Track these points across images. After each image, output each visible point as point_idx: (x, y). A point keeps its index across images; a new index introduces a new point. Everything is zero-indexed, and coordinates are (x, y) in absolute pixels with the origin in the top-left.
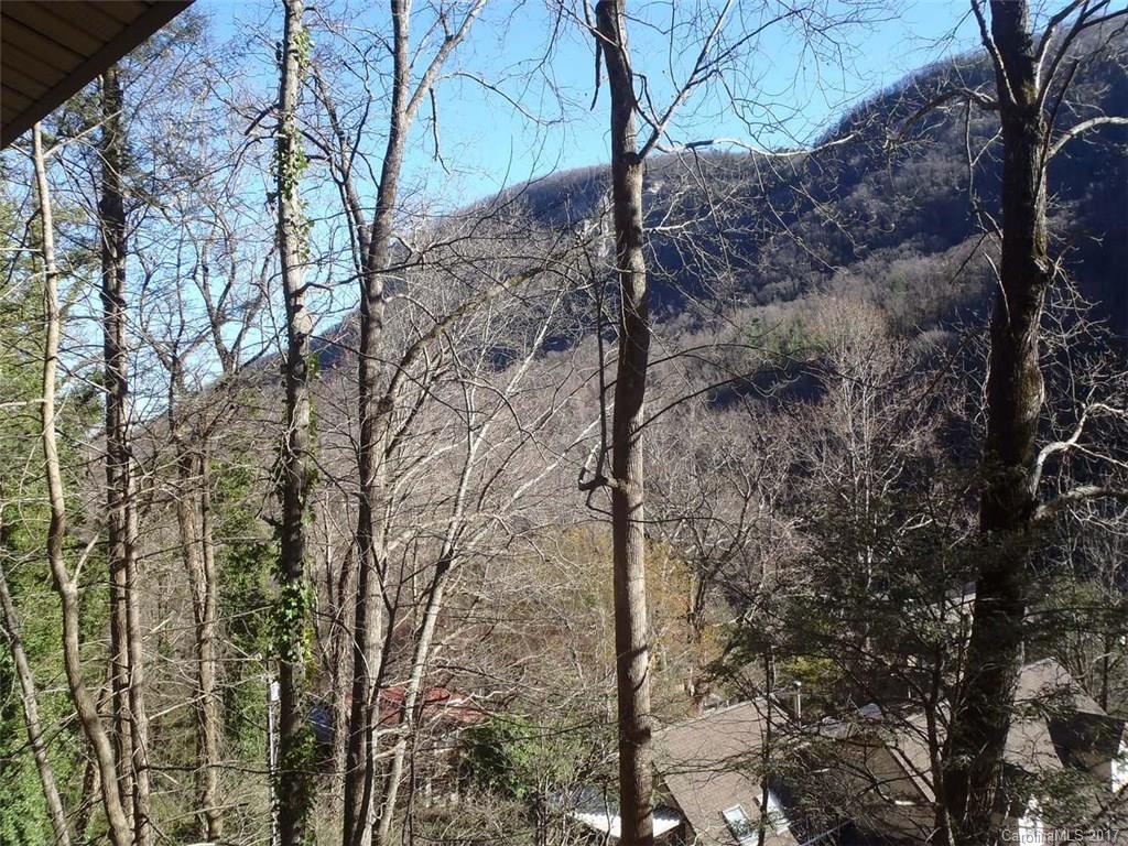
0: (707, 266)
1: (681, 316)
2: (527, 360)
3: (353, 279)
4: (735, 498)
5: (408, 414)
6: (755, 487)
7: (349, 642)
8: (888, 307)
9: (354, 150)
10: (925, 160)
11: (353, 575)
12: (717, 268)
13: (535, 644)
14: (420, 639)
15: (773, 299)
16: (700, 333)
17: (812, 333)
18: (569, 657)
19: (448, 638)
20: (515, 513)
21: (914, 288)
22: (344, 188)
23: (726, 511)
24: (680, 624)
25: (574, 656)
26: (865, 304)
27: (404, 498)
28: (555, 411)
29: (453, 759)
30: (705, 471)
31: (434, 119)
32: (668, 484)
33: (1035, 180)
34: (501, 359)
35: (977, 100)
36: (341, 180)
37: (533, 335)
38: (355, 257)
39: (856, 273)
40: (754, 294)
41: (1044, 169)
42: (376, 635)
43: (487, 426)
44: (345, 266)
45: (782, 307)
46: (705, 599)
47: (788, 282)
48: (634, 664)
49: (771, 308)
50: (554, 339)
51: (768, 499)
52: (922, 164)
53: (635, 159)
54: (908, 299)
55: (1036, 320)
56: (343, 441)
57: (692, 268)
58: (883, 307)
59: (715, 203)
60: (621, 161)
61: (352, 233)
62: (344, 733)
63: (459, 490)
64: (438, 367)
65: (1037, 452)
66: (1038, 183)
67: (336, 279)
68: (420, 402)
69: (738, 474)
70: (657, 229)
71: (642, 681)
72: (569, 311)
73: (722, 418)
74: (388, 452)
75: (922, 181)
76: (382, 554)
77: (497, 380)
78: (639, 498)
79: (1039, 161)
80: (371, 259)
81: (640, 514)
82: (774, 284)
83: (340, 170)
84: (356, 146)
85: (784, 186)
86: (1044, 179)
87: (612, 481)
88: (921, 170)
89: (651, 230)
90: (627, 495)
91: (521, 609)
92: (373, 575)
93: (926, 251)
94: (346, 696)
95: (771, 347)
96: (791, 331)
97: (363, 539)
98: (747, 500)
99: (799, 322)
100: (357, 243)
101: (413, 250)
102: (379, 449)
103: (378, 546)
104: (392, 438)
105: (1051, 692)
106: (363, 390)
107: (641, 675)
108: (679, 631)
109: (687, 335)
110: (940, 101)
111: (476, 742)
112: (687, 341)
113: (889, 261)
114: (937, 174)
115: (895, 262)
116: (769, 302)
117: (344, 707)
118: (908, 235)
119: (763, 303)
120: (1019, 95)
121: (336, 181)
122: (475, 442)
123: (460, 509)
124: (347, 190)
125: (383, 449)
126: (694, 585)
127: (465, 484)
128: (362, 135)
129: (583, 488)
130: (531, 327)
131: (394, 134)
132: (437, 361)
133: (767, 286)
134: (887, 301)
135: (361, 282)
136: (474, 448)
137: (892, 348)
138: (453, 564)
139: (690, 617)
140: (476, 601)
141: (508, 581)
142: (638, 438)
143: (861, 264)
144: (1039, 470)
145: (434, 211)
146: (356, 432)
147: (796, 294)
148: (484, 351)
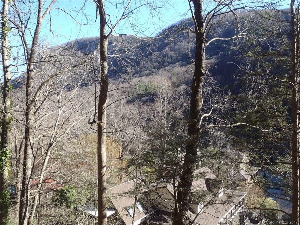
0: (125, 67)
1: (120, 79)
2: (76, 89)
3: (25, 64)
4: (132, 127)
5: (41, 103)
6: (137, 124)
7: (21, 167)
8: (172, 79)
9: (26, 27)
10: (183, 43)
11: (23, 148)
12: (128, 67)
13: (77, 166)
14: (43, 165)
15: (144, 76)
16: (125, 84)
17: (153, 85)
18: (87, 170)
19: (52, 165)
20: (72, 130)
21: (179, 75)
22: (22, 37)
23: (130, 130)
24: (117, 160)
25: (88, 169)
26: (167, 78)
27: (39, 126)
28: (83, 103)
29: (53, 199)
30: (125, 120)
31: (50, 20)
32: (115, 123)
33: (203, 51)
34: (69, 88)
35: (191, 30)
36: (22, 35)
37: (78, 82)
38: (25, 58)
39: (165, 70)
40: (139, 74)
41: (205, 49)
42: (30, 164)
43: (64, 107)
44: (22, 60)
45: (146, 78)
46: (124, 153)
47: (148, 71)
48: (102, 170)
49: (143, 78)
50: (84, 84)
51: (141, 127)
52: (182, 44)
53: (106, 37)
54: (177, 78)
55: (201, 85)
56: (21, 110)
57: (121, 67)
58: (171, 79)
59: (127, 50)
60: (102, 37)
61: (25, 51)
62: (20, 193)
63: (56, 124)
64: (50, 90)
65: (201, 116)
66: (203, 52)
67: (19, 64)
68: (45, 99)
69: (134, 121)
70: (112, 56)
71: (104, 174)
72: (88, 76)
73: (130, 106)
74: (35, 113)
75: (181, 48)
76: (32, 142)
77: (68, 94)
78: (105, 127)
79: (203, 47)
80: (30, 59)
81: (105, 131)
82: (144, 72)
83: (22, 32)
84: (26, 26)
85: (145, 47)
86: (204, 51)
87: (97, 122)
88: (182, 45)
89: (111, 56)
90: (101, 126)
91: (73, 157)
92: (29, 147)
93: (182, 66)
94: (21, 183)
95: (143, 88)
96: (148, 84)
97: (26, 138)
98: (135, 128)
99: (150, 82)
100: (26, 54)
101: (43, 56)
102: (32, 112)
103: (31, 139)
104: (36, 109)
105: (201, 173)
106: (27, 96)
107: (104, 173)
108: (117, 162)
109: (121, 84)
110: (183, 29)
111: (59, 194)
112: (121, 85)
113: (173, 68)
114: (185, 46)
115: (174, 68)
116: (143, 76)
117: (20, 186)
118: (178, 61)
119: (141, 77)
120: (200, 30)
121: (20, 35)
122: (60, 111)
123: (56, 129)
124: (23, 38)
125: (33, 112)
126: (121, 149)
127: (57, 122)
128: (28, 23)
129: (89, 124)
130: (77, 80)
131: (38, 23)
132: (50, 88)
133: (142, 72)
134: (172, 78)
135: (27, 65)
136: (60, 113)
137: (173, 90)
138: (54, 144)
139: (120, 158)
140: (60, 155)
141: (70, 149)
142: (105, 111)
143: (166, 68)
144: (201, 120)
145: (49, 46)
146: (25, 107)
147: (150, 75)
148: (64, 86)
